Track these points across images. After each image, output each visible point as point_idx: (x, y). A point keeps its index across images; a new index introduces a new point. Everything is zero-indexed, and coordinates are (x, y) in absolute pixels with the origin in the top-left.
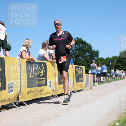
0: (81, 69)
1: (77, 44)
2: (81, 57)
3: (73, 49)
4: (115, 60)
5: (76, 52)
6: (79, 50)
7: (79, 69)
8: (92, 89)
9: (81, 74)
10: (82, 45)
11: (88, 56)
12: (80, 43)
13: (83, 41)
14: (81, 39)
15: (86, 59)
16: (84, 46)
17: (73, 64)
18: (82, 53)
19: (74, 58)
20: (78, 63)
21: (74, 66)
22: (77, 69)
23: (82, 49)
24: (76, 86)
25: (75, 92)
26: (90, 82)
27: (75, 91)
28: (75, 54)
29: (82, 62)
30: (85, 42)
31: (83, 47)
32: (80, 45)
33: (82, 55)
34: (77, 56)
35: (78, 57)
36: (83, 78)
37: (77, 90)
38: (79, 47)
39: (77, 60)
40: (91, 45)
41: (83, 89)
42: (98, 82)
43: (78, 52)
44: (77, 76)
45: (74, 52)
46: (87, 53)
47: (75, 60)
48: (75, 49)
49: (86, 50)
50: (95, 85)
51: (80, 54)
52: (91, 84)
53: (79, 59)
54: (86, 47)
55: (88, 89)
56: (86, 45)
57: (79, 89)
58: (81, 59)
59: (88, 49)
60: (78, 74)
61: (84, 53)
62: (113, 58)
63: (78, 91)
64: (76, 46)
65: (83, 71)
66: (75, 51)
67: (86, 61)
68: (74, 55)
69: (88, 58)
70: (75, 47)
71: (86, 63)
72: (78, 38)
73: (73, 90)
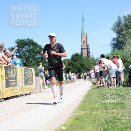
0: (30, 71)
1: (28, 45)
2: (31, 59)
3: (23, 51)
4: (66, 63)
5: (27, 54)
6: (30, 51)
7: (28, 72)
8: (41, 93)
9: (31, 76)
10: (33, 47)
11: (39, 58)
12: (31, 44)
13: (34, 42)
14: (32, 40)
15: (36, 61)
16: (35, 47)
17: (22, 66)
18: (33, 55)
19: (24, 60)
20: (28, 65)
21: (23, 68)
22: (26, 71)
23: (33, 51)
24: (25, 89)
25: (24, 96)
26: (40, 85)
27: (24, 94)
28: (25, 55)
29: (32, 64)
30: (36, 43)
31: (34, 49)
32: (31, 46)
33: (33, 57)
34: (28, 57)
35: (28, 59)
36: (32, 81)
37: (26, 93)
38: (30, 48)
39: (28, 62)
40: (42, 46)
41: (33, 92)
42: (48, 85)
43: (28, 54)
44: (26, 78)
45: (24, 54)
46: (38, 55)
47: (25, 62)
48: (25, 51)
49: (37, 52)
50: (45, 88)
51: (30, 56)
52: (40, 87)
53: (30, 61)
54: (37, 49)
55: (38, 92)
56: (37, 47)
57: (28, 92)
58: (32, 61)
59: (39, 51)
60: (27, 77)
61: (35, 55)
62: (64, 60)
63: (26, 95)
64: (26, 47)
65: (32, 73)
66: (25, 52)
67: (37, 63)
68: (24, 57)
69: (39, 60)
70: (26, 49)
71: (37, 65)
72: (28, 39)
73: (21, 93)
